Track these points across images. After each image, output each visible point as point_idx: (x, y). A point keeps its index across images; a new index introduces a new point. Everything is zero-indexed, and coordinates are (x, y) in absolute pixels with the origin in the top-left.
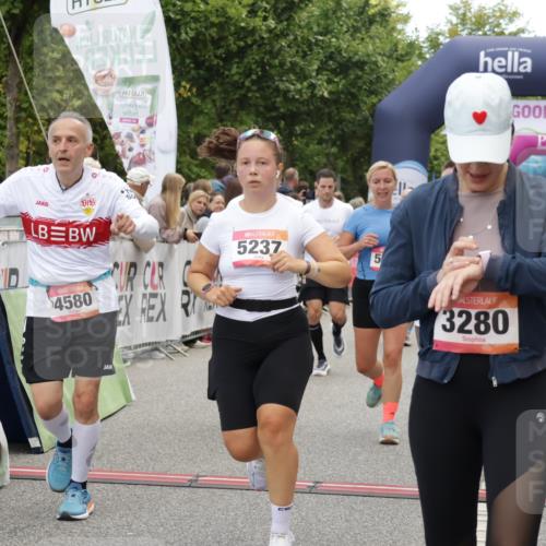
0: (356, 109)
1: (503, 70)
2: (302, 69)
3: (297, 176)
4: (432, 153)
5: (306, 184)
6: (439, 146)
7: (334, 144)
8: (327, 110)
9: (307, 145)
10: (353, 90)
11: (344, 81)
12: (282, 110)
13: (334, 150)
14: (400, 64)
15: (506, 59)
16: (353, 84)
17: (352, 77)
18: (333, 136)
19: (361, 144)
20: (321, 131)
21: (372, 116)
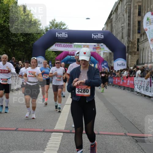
0: (29, 44)
1: (61, 37)
2: (16, 35)
3: (15, 59)
4: (46, 54)
5: (17, 61)
6: (47, 53)
7: (24, 52)
8: (22, 44)
9: (18, 52)
10: (28, 40)
11: (26, 38)
12: (12, 44)
13: (24, 53)
14: (39, 35)
15: (62, 34)
16: (28, 39)
17: (28, 37)
18: (24, 50)
19: (30, 52)
20: (21, 49)
21: (32, 46)
